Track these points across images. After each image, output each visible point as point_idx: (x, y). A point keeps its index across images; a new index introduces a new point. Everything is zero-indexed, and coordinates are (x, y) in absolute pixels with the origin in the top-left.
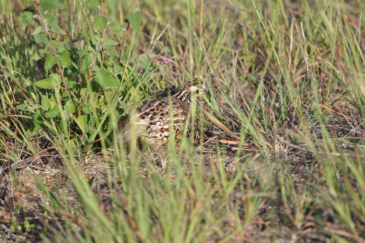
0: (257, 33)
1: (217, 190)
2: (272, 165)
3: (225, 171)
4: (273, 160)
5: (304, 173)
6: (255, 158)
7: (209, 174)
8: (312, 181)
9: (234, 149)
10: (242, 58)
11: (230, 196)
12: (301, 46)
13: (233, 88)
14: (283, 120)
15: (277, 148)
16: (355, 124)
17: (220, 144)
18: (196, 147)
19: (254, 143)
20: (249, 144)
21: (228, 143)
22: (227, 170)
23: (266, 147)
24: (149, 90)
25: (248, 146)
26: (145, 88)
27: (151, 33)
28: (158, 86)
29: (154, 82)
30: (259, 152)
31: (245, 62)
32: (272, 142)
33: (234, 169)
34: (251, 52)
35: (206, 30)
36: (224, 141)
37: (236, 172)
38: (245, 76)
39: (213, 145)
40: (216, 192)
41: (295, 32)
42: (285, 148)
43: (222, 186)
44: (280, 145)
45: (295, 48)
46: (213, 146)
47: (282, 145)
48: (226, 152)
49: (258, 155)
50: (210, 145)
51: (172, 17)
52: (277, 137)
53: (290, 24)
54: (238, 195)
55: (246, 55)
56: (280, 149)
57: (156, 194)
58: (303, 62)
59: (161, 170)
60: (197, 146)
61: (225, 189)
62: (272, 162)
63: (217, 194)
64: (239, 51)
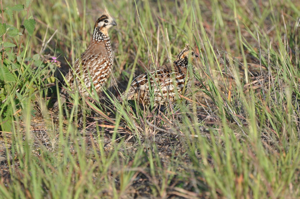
0: (130, 37)
1: (97, 166)
2: (143, 145)
3: (104, 150)
4: (143, 141)
5: (169, 151)
6: (129, 139)
7: (91, 153)
8: (175, 158)
9: (111, 132)
10: (117, 57)
11: (108, 170)
12: (166, 47)
13: (111, 83)
14: (151, 108)
15: (147, 131)
16: (210, 111)
17: (100, 128)
18: (80, 130)
19: (127, 127)
20: (124, 128)
21: (107, 127)
22: (106, 149)
23: (138, 130)
24: (41, 84)
25: (123, 130)
26: (38, 82)
27: (42, 37)
28: (49, 81)
29: (45, 77)
30: (132, 135)
31: (120, 61)
32: (143, 127)
33: (111, 149)
34: (125, 53)
35: (88, 35)
36: (103, 126)
37: (113, 151)
38: (120, 72)
39: (94, 129)
40: (97, 167)
41: (161, 36)
42: (153, 131)
43: (101, 162)
44: (149, 129)
45: (161, 49)
46: (94, 130)
47: (151, 129)
48: (105, 134)
49: (130, 137)
50: (91, 129)
51: (60, 24)
52: (146, 122)
53: (157, 29)
54: (115, 169)
55: (121, 55)
56: (149, 132)
57: (47, 169)
58: (167, 61)
59: (51, 149)
60: (81, 130)
61: (104, 165)
62: (142, 143)
63: (97, 169)
64: (115, 52)
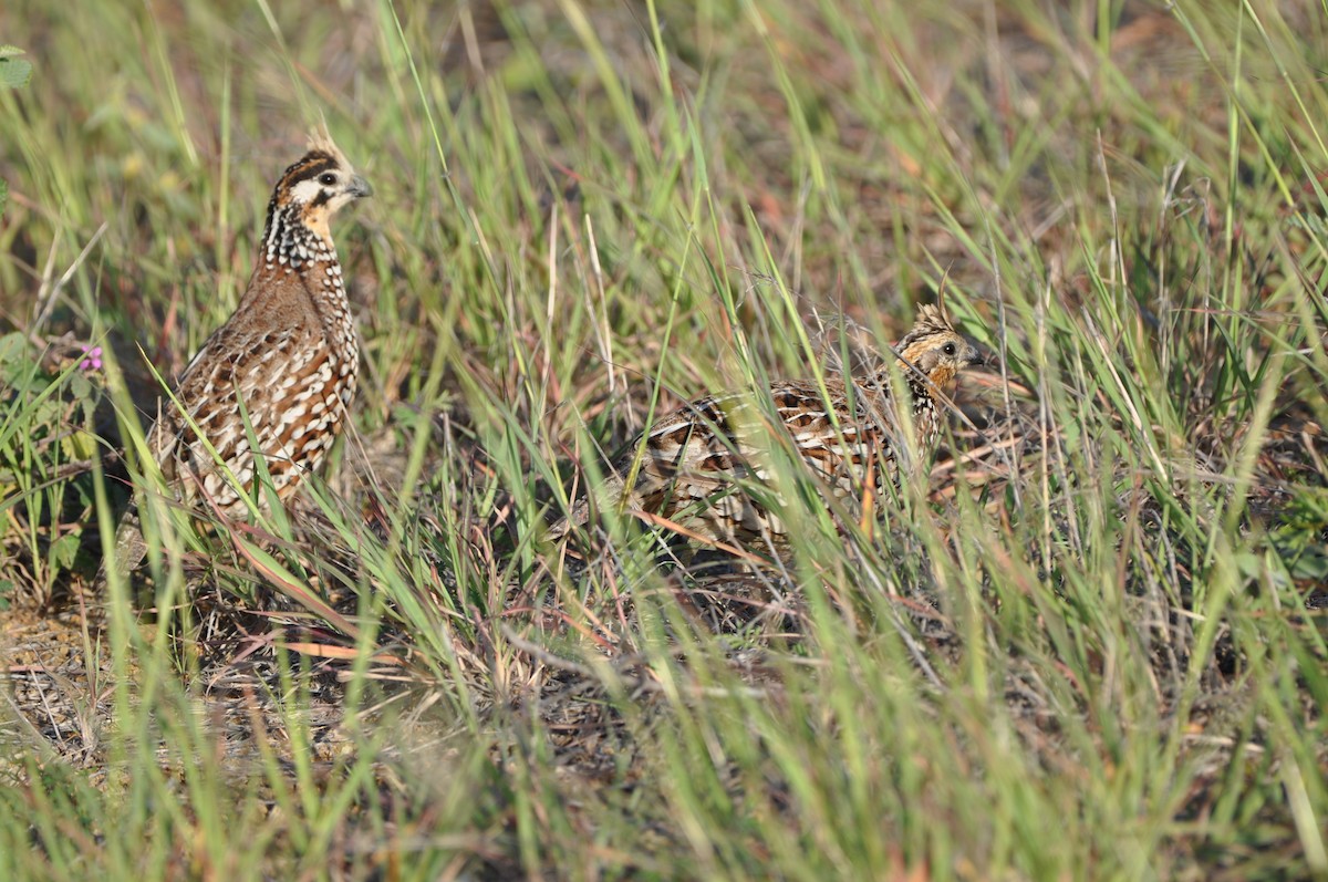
0: (430, 255)
1: (281, 826)
2: (485, 732)
3: (312, 756)
4: (486, 717)
5: (601, 761)
6: (422, 708)
7: (255, 769)
8: (629, 791)
9: (343, 675)
10: (374, 344)
11: (331, 846)
12: (589, 301)
13: (343, 457)
14: (524, 570)
15: (503, 668)
16: (782, 582)
17: (294, 658)
18: (206, 669)
19: (418, 654)
20: (402, 659)
21: (325, 654)
22: (321, 753)
23: (463, 667)
24: (34, 463)
25: (396, 666)
26: (20, 457)
27: (40, 257)
28: (69, 451)
29: (53, 434)
30: (437, 687)
31: (386, 362)
32: (486, 651)
33: (347, 750)
34: (405, 324)
35: (241, 244)
36: (308, 649)
37: (351, 761)
38: (385, 413)
39: (270, 664)
40: (280, 834)
41: (567, 251)
42: (532, 673)
43: (301, 811)
44: (512, 660)
45: (567, 310)
46: (268, 668)
47: (522, 660)
48: (318, 686)
49: (432, 698)
50: (257, 664)
51: (118, 201)
52: (502, 633)
53: (546, 221)
54: (362, 843)
55: (387, 334)
56: (514, 674)
57: (59, 845)
58: (594, 360)
59: (79, 756)
60: (212, 667)
61: (310, 822)
62: (484, 724)
63: (283, 843)
64: (362, 322)
